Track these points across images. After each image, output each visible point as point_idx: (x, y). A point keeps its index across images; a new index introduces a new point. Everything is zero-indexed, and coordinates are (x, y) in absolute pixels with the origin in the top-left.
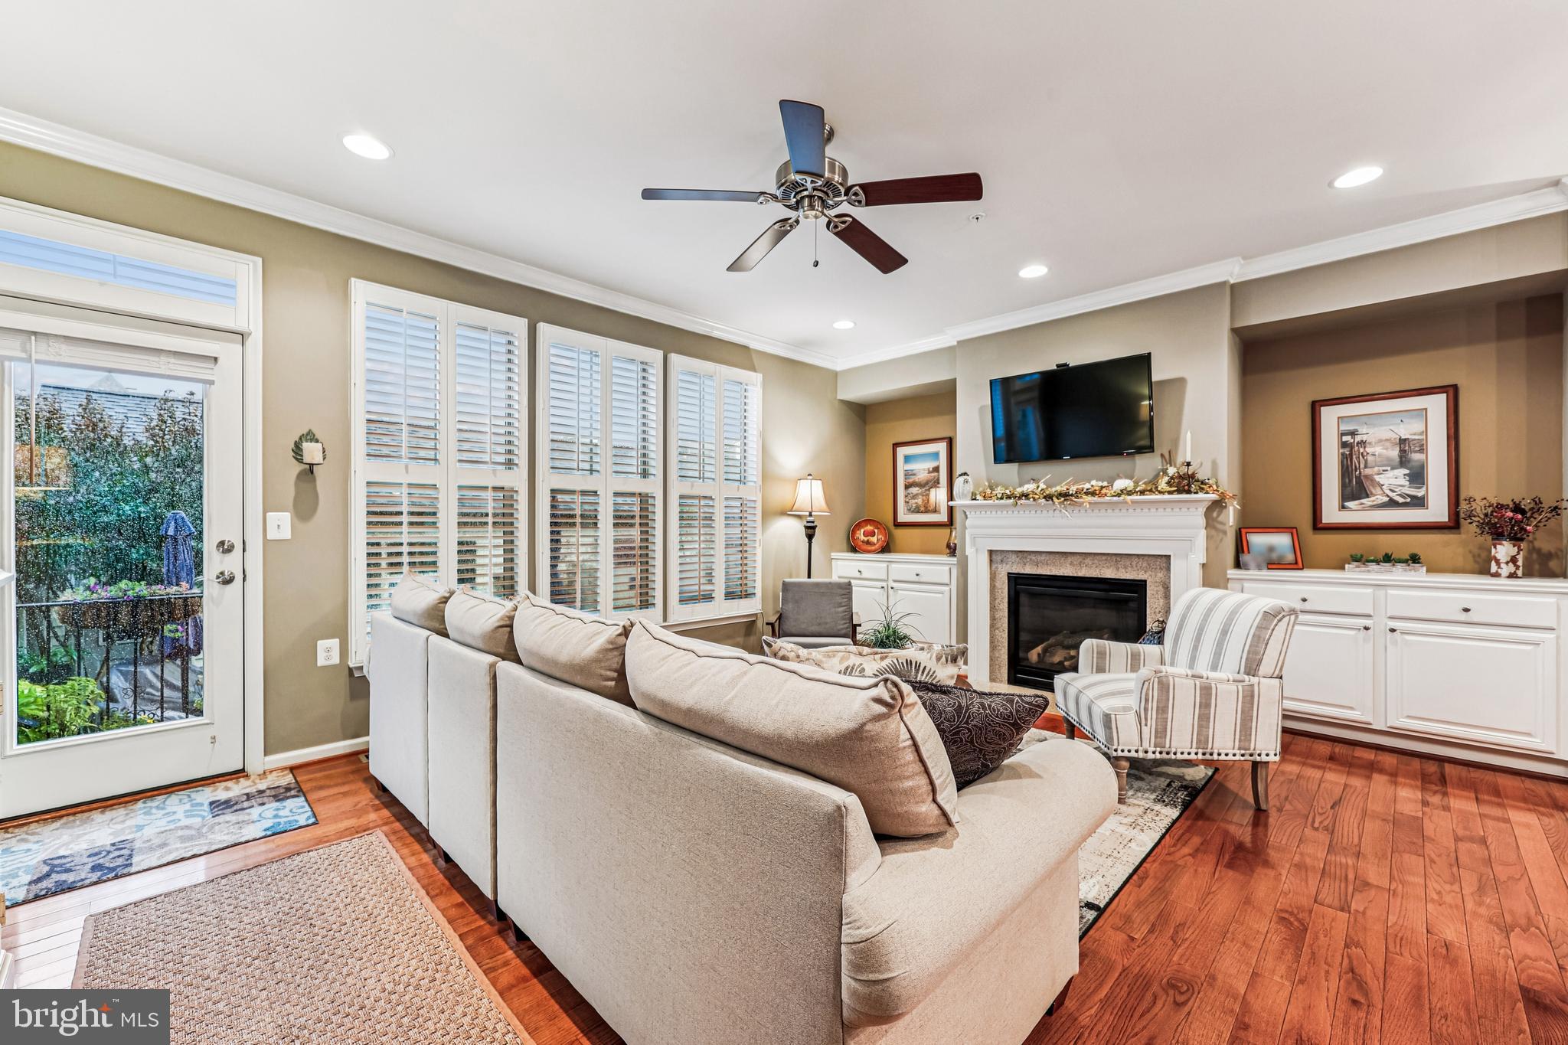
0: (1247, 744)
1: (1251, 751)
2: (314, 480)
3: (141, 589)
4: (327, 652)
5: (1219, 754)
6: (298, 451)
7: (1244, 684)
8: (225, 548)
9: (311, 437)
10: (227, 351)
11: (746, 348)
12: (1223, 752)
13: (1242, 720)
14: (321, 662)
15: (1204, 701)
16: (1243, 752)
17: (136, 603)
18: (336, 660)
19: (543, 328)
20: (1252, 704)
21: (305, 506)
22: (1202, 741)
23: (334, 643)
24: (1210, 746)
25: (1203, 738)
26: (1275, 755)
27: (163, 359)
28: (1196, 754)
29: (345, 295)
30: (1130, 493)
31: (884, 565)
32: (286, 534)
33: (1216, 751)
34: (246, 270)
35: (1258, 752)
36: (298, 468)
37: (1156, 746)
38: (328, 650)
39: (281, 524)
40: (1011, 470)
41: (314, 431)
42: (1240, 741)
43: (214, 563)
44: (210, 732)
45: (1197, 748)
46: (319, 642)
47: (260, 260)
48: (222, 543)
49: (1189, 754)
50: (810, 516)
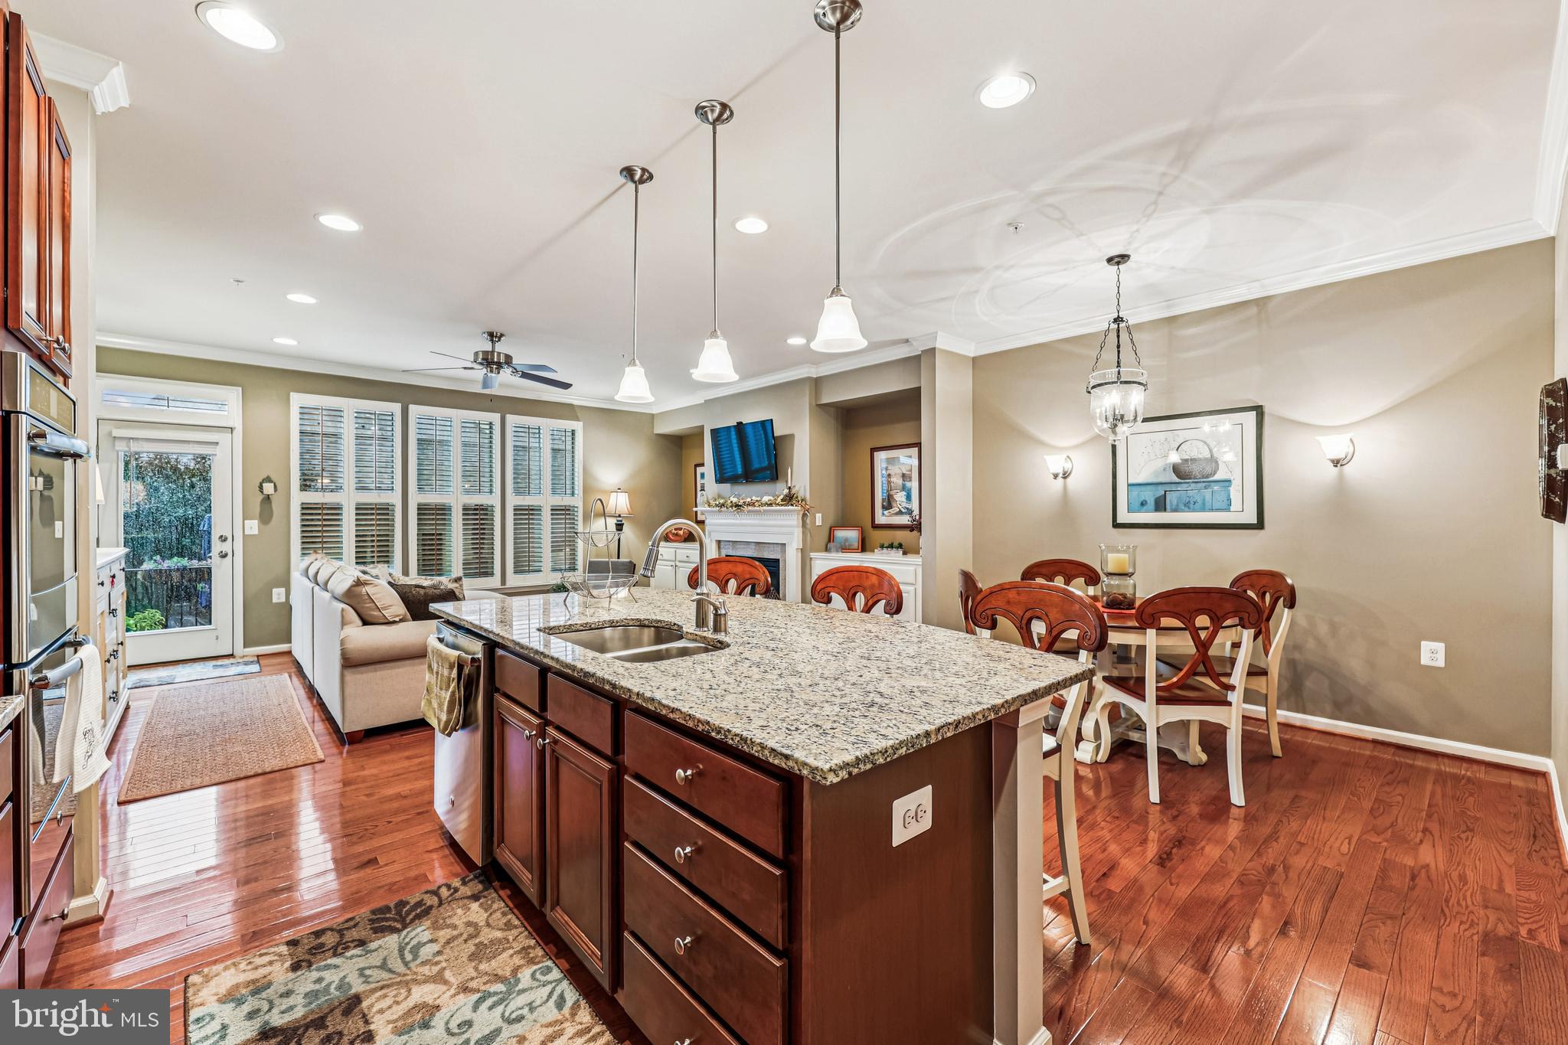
2: (271, 502)
3: (185, 562)
4: (278, 595)
6: (261, 488)
8: (223, 539)
9: (268, 480)
10: (223, 438)
11: (571, 405)
14: (275, 600)
17: (183, 570)
18: (283, 600)
19: (412, 407)
21: (265, 516)
23: (283, 590)
27: (191, 445)
29: (287, 401)
30: (771, 505)
31: (673, 550)
32: (255, 532)
34: (232, 396)
36: (261, 497)
38: (279, 595)
39: (253, 526)
40: (726, 487)
41: (271, 476)
43: (217, 547)
44: (215, 634)
46: (274, 590)
47: (240, 389)
48: (222, 536)
50: (620, 516)
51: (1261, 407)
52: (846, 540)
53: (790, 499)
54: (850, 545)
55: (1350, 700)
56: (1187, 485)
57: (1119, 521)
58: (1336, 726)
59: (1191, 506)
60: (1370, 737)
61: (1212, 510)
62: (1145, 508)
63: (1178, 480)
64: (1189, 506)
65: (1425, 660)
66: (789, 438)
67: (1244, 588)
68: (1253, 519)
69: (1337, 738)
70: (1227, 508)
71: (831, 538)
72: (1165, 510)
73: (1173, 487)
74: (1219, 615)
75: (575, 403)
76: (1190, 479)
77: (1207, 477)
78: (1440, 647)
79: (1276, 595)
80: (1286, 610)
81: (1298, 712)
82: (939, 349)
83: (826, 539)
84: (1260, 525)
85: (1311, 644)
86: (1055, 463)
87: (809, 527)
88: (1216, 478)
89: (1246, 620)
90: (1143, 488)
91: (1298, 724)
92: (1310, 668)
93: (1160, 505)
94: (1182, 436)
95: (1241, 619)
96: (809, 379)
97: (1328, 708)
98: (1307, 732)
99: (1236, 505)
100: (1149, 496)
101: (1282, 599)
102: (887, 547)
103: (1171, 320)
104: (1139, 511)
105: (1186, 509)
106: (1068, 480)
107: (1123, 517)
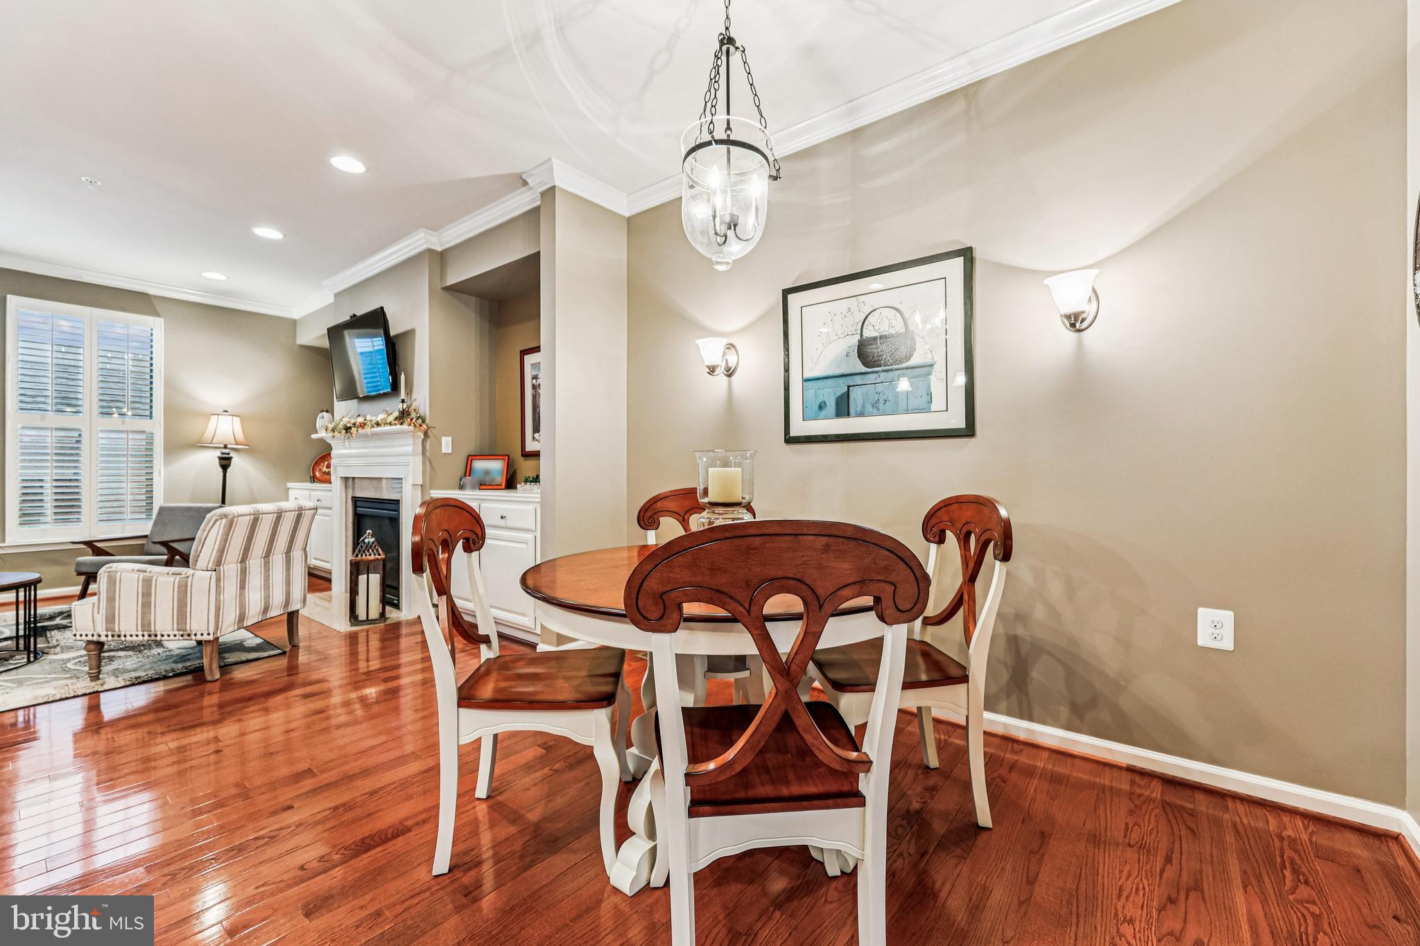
0: (183, 626)
1: (189, 632)
5: (162, 636)
7: (181, 576)
11: (147, 294)
12: (165, 633)
13: (179, 607)
15: (145, 591)
16: (181, 633)
20: (186, 593)
22: (146, 625)
24: (153, 629)
25: (146, 623)
26: (209, 634)
28: (143, 636)
30: (381, 425)
33: (159, 633)
35: (194, 632)
37: (107, 630)
42: (178, 624)
45: (143, 631)
49: (137, 636)
50: (225, 447)
51: (970, 249)
52: (487, 472)
53: (403, 415)
54: (493, 480)
55: (1093, 702)
56: (876, 375)
57: (794, 433)
58: (1075, 742)
59: (881, 405)
60: (1124, 761)
61: (907, 412)
62: (824, 412)
63: (864, 369)
64: (877, 407)
65: (1203, 640)
66: (408, 335)
67: (942, 526)
68: (959, 422)
69: (1078, 762)
70: (926, 409)
71: (468, 471)
72: (848, 415)
73: (858, 380)
74: (820, 592)
75: (151, 291)
76: (879, 366)
77: (901, 362)
78: (1227, 616)
79: (983, 538)
80: (998, 563)
81: (1022, 717)
82: (558, 187)
83: (460, 472)
84: (969, 431)
85: (1039, 613)
86: (711, 351)
87: (428, 454)
88: (912, 362)
89: (887, 602)
90: (820, 383)
91: (1022, 736)
92: (1039, 649)
93: (843, 407)
94: (870, 302)
95: (877, 600)
96: (430, 251)
97: (1064, 711)
98: (1035, 751)
99: (938, 403)
100: (830, 393)
101: (992, 544)
102: (531, 482)
103: (856, 134)
104: (816, 419)
105: (875, 411)
106: (734, 378)
107: (799, 427)
